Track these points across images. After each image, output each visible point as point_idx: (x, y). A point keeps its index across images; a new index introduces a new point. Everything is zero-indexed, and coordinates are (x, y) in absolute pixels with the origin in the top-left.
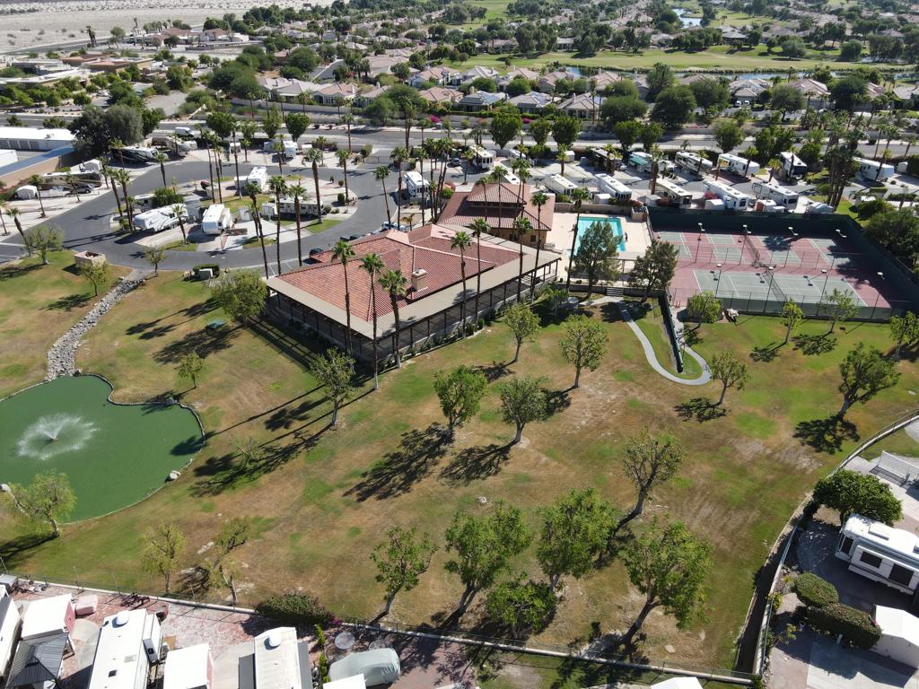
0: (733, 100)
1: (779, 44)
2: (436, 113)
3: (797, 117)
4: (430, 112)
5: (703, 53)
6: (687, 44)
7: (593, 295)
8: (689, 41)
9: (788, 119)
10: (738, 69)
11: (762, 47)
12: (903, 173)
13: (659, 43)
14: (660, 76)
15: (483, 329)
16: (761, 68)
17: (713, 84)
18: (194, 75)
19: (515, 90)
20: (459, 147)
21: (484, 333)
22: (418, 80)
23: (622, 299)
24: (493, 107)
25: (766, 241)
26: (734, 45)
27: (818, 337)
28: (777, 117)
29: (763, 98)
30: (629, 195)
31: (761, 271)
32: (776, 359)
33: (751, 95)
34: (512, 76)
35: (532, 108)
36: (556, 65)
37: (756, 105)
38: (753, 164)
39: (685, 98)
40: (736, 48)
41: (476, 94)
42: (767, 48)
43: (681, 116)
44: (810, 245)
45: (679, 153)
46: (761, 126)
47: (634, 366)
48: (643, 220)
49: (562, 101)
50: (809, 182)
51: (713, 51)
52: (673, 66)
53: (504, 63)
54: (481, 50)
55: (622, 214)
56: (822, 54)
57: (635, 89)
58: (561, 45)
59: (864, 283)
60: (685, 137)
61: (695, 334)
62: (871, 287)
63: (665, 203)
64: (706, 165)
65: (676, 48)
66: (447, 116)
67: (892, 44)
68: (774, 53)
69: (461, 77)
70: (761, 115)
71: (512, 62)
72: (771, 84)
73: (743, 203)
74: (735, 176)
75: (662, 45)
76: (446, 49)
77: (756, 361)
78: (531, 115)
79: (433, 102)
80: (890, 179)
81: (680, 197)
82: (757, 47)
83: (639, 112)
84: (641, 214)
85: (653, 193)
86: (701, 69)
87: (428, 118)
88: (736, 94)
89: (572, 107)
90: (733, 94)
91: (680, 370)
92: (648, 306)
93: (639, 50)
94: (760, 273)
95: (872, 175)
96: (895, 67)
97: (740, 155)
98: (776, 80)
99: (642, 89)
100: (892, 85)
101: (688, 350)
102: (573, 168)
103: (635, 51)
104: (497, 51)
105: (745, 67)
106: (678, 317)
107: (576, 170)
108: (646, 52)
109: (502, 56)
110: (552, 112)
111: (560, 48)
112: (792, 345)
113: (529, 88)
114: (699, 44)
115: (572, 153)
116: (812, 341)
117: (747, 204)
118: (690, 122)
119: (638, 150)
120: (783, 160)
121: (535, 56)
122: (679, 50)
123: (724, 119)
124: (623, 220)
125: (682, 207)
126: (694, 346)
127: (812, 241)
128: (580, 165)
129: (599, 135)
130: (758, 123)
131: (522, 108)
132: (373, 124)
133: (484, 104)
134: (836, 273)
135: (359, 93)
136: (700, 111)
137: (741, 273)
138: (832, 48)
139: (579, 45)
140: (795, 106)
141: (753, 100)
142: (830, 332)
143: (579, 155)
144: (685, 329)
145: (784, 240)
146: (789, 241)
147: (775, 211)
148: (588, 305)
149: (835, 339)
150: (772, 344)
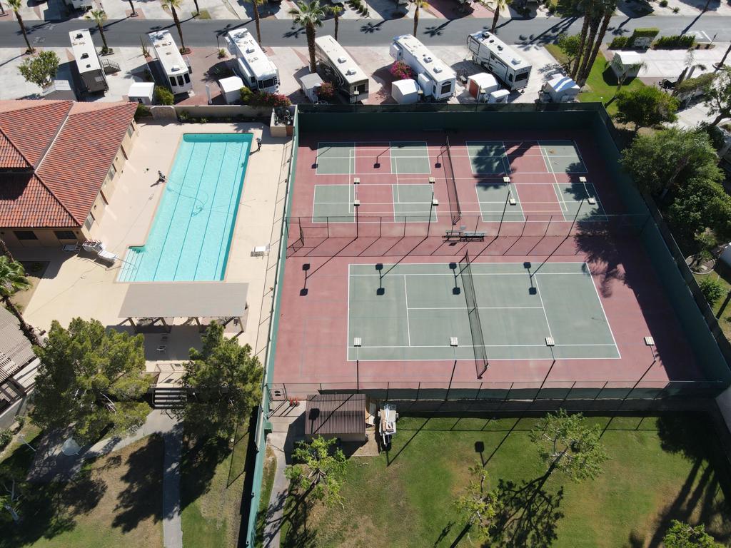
25: (478, 160)
27: (531, 485)
31: (458, 252)
44: (543, 166)
48: (289, 136)
59: (615, 275)
61: (305, 507)
63: (327, 92)
73: (447, 86)
74: (452, 5)
81: (347, 85)
84: (284, 125)
85: (313, 68)
94: (457, 260)
116: (519, 505)
117: (453, 86)
127: (544, 151)
134: (574, 247)
137: (426, 263)
144: (290, 494)
145: (506, 154)
146: (512, 157)
147: (493, 102)
148: (108, 449)
149: (560, 493)
150: (444, 533)
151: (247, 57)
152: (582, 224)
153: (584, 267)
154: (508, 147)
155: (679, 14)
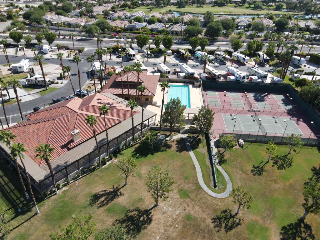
0: (237, 27)
1: (253, 4)
2: (116, 32)
3: (263, 34)
4: (114, 31)
5: (225, 7)
6: (219, 3)
7: (173, 133)
8: (220, 2)
9: (259, 35)
10: (238, 14)
11: (247, 5)
12: (308, 61)
13: (209, 3)
14: (209, 16)
15: (113, 160)
16: (247, 13)
17: (229, 20)
18: (20, 13)
19: (151, 22)
20: (123, 49)
21: (112, 163)
22: (113, 17)
23: (187, 135)
24: (141, 29)
25: (254, 96)
26: (237, 4)
27: (283, 156)
28: (255, 35)
29: (249, 26)
30: (193, 74)
31: (253, 114)
32: (264, 173)
33: (244, 25)
34: (150, 15)
35: (157, 30)
36: (170, 11)
37: (246, 29)
38: (247, 58)
39: (218, 27)
40: (237, 5)
41: (134, 23)
42: (249, 5)
43: (217, 34)
44: (274, 98)
45: (216, 52)
46: (249, 38)
47: (190, 185)
48: (199, 87)
49: (170, 27)
50: (270, 66)
51: (229, 6)
52: (214, 12)
53: (149, 10)
54: (142, 4)
55: (190, 83)
56: (268, 8)
57: (199, 22)
58: (172, 3)
59: (300, 121)
60: (218, 43)
61: (223, 156)
62: (303, 123)
63: (209, 78)
64: (227, 58)
65: (215, 5)
66: (121, 33)
67: (294, 4)
68: (251, 7)
69: (131, 16)
70: (248, 33)
71: (153, 10)
72: (251, 20)
73: (244, 78)
74: (240, 63)
75: (210, 4)
76: (127, 4)
77: (254, 175)
78: (156, 33)
79: (116, 27)
80: (304, 64)
81: (216, 75)
82: (245, 5)
83: (200, 32)
84: (199, 83)
85: (204, 72)
86: (225, 13)
87: (113, 34)
88: (238, 24)
89: (173, 30)
90: (237, 24)
91: (215, 186)
92: (200, 139)
93: (202, 5)
94: (253, 115)
95: (296, 63)
96: (296, 13)
97: (241, 53)
98: (253, 19)
99: (201, 22)
100: (297, 21)
101: (220, 168)
102: (171, 59)
103: (200, 6)
104: (148, 5)
105: (241, 13)
106: (215, 145)
107: (172, 60)
108: (204, 6)
109: (149, 7)
110: (165, 32)
111: (172, 4)
112: (271, 163)
113: (156, 21)
114: (224, 3)
115: (170, 51)
116: (281, 159)
117: (245, 78)
118: (221, 37)
119: (199, 50)
120: (259, 55)
121: (162, 7)
122: (216, 6)
123: (234, 35)
124: (190, 86)
125: (217, 80)
126: (223, 165)
127: (274, 96)
128: (174, 57)
129: (184, 42)
130: (248, 37)
131: (152, 30)
132: (89, 36)
133: (137, 28)
134: (287, 115)
135: (86, 22)
136: (224, 31)
137: (244, 115)
138: (271, 6)
139: (179, 3)
140: (261, 30)
141: (245, 27)
142: (289, 153)
143: (174, 52)
144: (218, 153)
145: (262, 96)
146: (264, 96)
147: (257, 82)
148: (170, 140)
149: (292, 158)
150: (261, 163)
151: (186, 68)
152: (288, 110)
153: (290, 119)
154: (262, 94)
155: (310, 68)
